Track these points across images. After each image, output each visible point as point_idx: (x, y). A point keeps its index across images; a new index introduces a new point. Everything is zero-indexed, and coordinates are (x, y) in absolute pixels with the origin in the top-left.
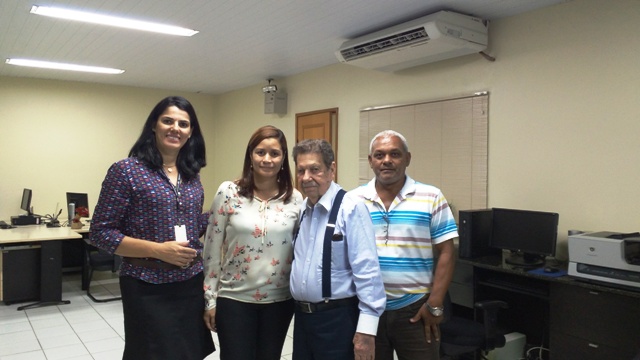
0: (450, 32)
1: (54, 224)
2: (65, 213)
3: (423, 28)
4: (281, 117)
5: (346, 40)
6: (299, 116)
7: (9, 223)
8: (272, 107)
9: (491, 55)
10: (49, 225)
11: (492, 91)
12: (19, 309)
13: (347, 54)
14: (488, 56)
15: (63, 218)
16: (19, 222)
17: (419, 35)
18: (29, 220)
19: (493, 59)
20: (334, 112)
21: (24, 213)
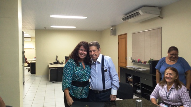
0: (146, 12)
1: (62, 63)
2: (64, 61)
3: (138, 12)
4: (115, 36)
5: (124, 16)
6: (119, 36)
7: (53, 63)
8: (112, 33)
9: (162, 17)
10: (61, 64)
11: (162, 27)
12: (53, 82)
13: (124, 19)
14: (161, 17)
15: (64, 62)
16: (55, 63)
17: (138, 14)
18: (57, 63)
19: (162, 18)
20: (126, 34)
21: (57, 61)
